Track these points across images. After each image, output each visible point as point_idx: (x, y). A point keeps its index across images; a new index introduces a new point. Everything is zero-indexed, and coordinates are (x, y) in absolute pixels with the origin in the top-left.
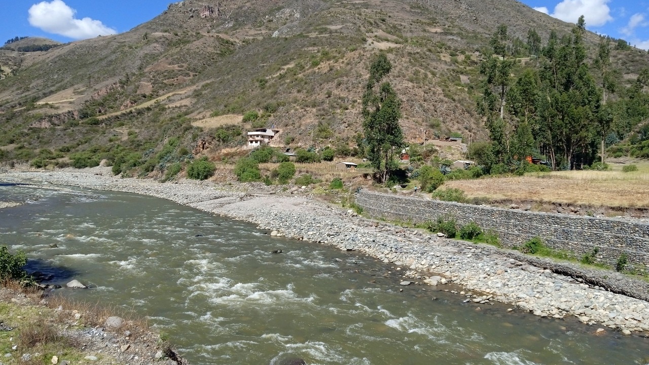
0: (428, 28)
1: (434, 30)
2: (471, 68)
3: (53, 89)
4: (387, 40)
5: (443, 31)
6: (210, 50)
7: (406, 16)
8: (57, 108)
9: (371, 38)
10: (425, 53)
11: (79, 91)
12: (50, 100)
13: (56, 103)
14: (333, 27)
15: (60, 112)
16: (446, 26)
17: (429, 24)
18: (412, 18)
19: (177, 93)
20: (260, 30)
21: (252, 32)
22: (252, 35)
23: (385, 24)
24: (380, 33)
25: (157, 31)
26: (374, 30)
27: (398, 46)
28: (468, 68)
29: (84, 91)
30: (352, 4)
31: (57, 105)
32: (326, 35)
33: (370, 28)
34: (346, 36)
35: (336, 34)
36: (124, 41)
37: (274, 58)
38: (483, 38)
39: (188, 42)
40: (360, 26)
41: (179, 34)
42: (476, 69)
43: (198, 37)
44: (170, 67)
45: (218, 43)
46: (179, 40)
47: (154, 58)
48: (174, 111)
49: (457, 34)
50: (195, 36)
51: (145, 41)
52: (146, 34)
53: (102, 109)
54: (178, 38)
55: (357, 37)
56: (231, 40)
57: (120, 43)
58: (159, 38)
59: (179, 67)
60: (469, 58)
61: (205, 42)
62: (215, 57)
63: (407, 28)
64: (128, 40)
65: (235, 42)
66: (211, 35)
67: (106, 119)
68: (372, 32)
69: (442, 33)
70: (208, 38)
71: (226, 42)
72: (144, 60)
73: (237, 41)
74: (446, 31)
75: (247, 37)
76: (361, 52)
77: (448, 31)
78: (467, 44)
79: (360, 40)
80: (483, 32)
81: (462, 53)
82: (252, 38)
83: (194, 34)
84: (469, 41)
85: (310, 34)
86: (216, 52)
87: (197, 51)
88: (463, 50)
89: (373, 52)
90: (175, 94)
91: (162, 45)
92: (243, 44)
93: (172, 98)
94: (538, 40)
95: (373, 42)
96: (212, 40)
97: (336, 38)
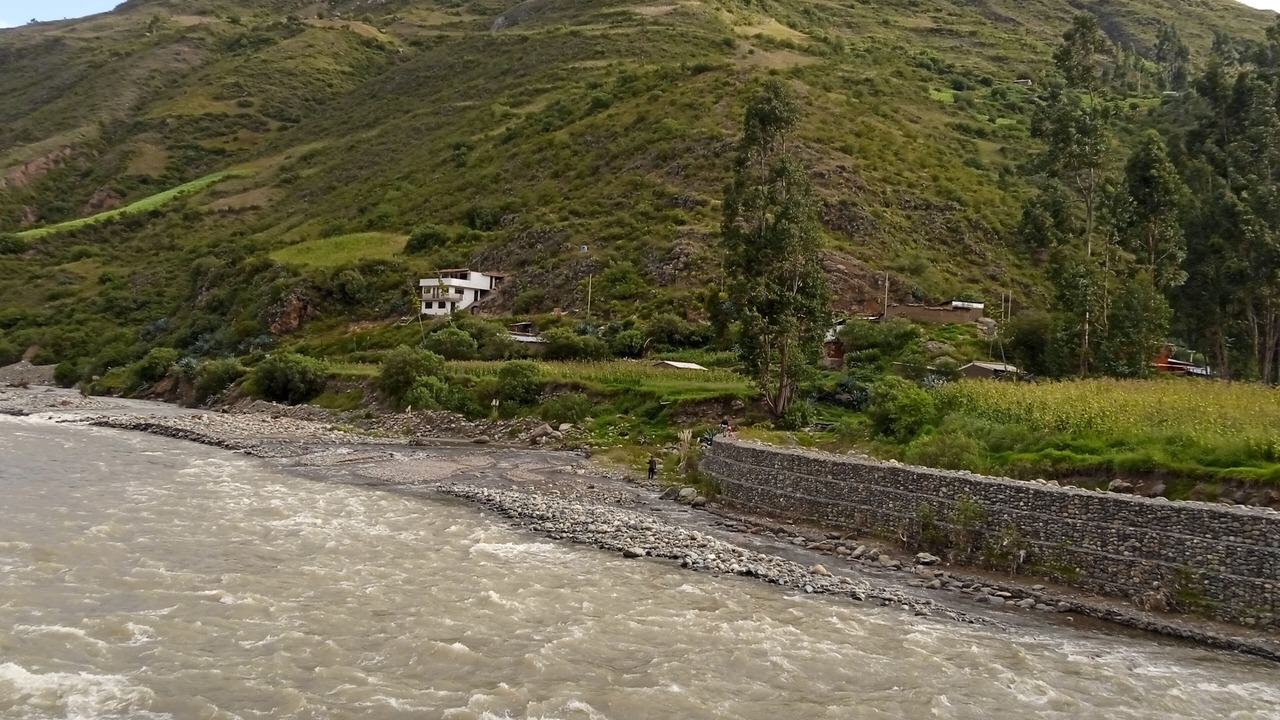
0: (895, 17)
1: (911, 23)
2: (1007, 121)
4: (790, 47)
5: (933, 26)
6: (324, 62)
9: (748, 38)
10: (887, 81)
14: (647, 11)
16: (944, 14)
17: (898, 7)
19: (233, 173)
20: (458, 14)
21: (438, 18)
22: (434, 28)
24: (770, 26)
25: (184, 11)
26: (755, 18)
27: (817, 61)
28: (999, 122)
32: (630, 31)
33: (745, 12)
34: (682, 35)
35: (656, 27)
36: (96, 35)
37: (493, 86)
38: (1040, 45)
39: (267, 42)
40: (718, 9)
41: (244, 20)
42: (1020, 126)
43: (293, 29)
44: (218, 108)
45: (345, 46)
46: (243, 35)
47: (175, 82)
48: (225, 222)
49: (973, 34)
50: (286, 27)
51: (152, 36)
52: (156, 19)
53: (32, 212)
54: (239, 30)
55: (711, 36)
56: (382, 38)
57: (86, 40)
58: (193, 29)
59: (241, 105)
60: (1003, 95)
61: (311, 42)
62: (335, 82)
63: (841, 16)
64: (107, 33)
65: (391, 43)
66: (328, 24)
67: (43, 240)
68: (750, 24)
69: (932, 30)
70: (320, 34)
71: (368, 43)
72: (148, 86)
73: (397, 41)
74: (944, 26)
75: (423, 33)
76: (722, 76)
77: (949, 27)
78: (997, 59)
79: (719, 45)
80: (1037, 29)
81: (986, 82)
82: (436, 33)
83: (284, 20)
84: (1002, 53)
85: (589, 27)
86: (338, 68)
87: (290, 64)
88: (987, 76)
89: (753, 76)
90: (229, 177)
91: (198, 47)
92: (413, 48)
93: (220, 187)
94: (1182, 53)
95: (751, 52)
96: (331, 36)
97: (658, 37)
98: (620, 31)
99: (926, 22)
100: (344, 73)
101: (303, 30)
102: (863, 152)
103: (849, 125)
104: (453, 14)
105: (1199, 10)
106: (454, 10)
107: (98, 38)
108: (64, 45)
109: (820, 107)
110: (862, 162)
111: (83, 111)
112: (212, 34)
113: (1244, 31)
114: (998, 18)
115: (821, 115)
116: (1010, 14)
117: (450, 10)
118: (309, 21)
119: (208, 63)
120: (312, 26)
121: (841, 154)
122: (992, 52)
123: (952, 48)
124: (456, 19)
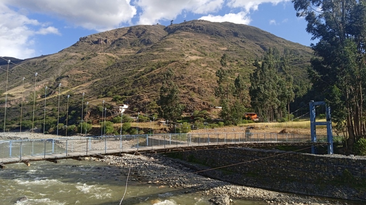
0: (219, 48)
1: (223, 49)
2: (241, 68)
3: (13, 85)
4: (196, 55)
5: (227, 49)
6: (101, 62)
7: (207, 42)
8: (14, 96)
9: (187, 54)
10: (216, 61)
11: (27, 86)
12: (11, 92)
13: (14, 94)
14: (167, 49)
15: (15, 98)
16: (229, 47)
17: (220, 46)
18: (211, 43)
19: (81, 86)
20: (130, 51)
21: (126, 52)
22: (125, 54)
23: (196, 46)
24: (193, 51)
25: (73, 52)
26: (190, 49)
27: (202, 58)
28: (239, 69)
29: (30, 87)
30: (179, 36)
31: (14, 95)
32: (163, 53)
33: (188, 48)
34: (174, 54)
35: (168, 52)
36: (54, 58)
37: (134, 65)
38: (249, 52)
39: (89, 58)
40: (182, 48)
41: (85, 54)
42: (243, 69)
43: (95, 55)
44: (79, 72)
45: (106, 58)
46: (84, 57)
47: (70, 67)
48: (79, 96)
49: (235, 51)
50: (94, 55)
51: (66, 58)
52: (66, 54)
53: (40, 96)
54: (84, 56)
55: (180, 54)
56: (114, 56)
57: (52, 59)
58: (73, 56)
59: (84, 71)
60: (240, 63)
61: (99, 58)
62: (104, 66)
63: (208, 48)
64: (57, 58)
65: (116, 57)
66: (102, 54)
67: (41, 102)
68: (189, 51)
69: (227, 50)
70: (100, 56)
71: (110, 57)
72: (64, 68)
73: (117, 57)
74: (229, 49)
75: (122, 55)
76: (177, 62)
77: (230, 49)
78: (240, 55)
79: (181, 55)
80: (249, 49)
81: (237, 61)
82: (125, 55)
83: (93, 54)
84: (241, 54)
85: (155, 53)
86: (105, 63)
87: (94, 62)
88: (237, 59)
89: (183, 62)
90: (80, 87)
91: (75, 60)
92: (120, 58)
93: (78, 89)
94: (278, 53)
95: (188, 57)
96: (103, 56)
97: (169, 54)
98: (161, 53)
99: (225, 49)
100: (105, 64)
101: (97, 55)
102: (204, 77)
103: (202, 72)
104: (129, 51)
105: (282, 44)
106: (129, 50)
107: (54, 59)
108: (47, 61)
109: (196, 68)
110: (203, 79)
111: (50, 74)
112: (78, 57)
113: (292, 47)
114: (241, 47)
115: (196, 70)
116: (243, 46)
117: (128, 50)
118: (98, 54)
119: (77, 63)
120: (99, 55)
121: (199, 78)
122: (239, 54)
123: (231, 54)
124: (129, 52)
